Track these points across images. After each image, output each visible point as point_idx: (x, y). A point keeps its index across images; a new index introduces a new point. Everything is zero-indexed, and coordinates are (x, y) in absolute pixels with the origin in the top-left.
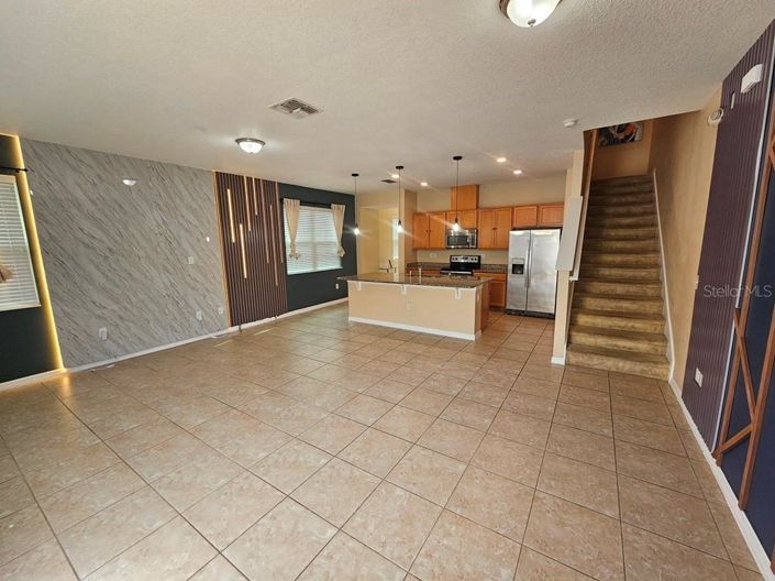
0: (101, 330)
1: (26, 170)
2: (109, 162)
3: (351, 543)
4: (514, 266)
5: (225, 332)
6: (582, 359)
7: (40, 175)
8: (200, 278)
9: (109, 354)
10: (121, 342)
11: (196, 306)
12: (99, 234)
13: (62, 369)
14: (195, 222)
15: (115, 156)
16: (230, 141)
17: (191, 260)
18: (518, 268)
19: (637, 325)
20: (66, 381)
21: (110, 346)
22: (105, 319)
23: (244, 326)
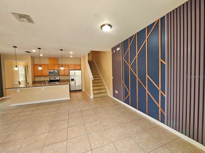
3: (97, 149)
4: (71, 79)
6: (96, 96)
18: (73, 80)
19: (102, 87)
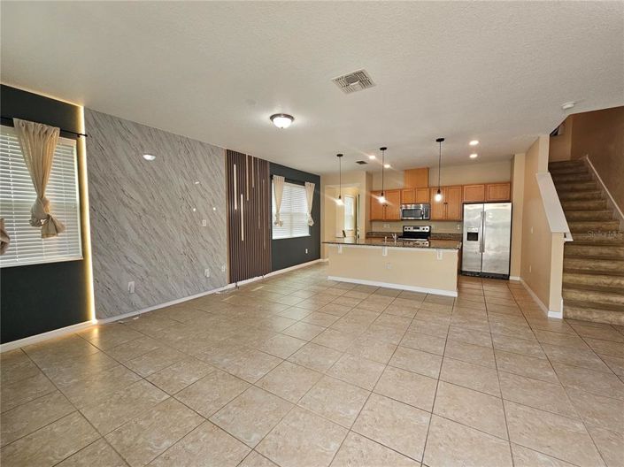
0: (130, 283)
1: (86, 135)
2: (151, 136)
4: (468, 233)
5: (225, 288)
7: (96, 140)
8: (210, 239)
9: (133, 307)
10: (144, 295)
11: (205, 264)
12: (136, 196)
13: (93, 320)
14: (210, 190)
15: (156, 130)
16: (266, 117)
17: (205, 223)
18: (473, 236)
20: (96, 332)
21: (136, 299)
22: (133, 273)
23: (240, 283)
